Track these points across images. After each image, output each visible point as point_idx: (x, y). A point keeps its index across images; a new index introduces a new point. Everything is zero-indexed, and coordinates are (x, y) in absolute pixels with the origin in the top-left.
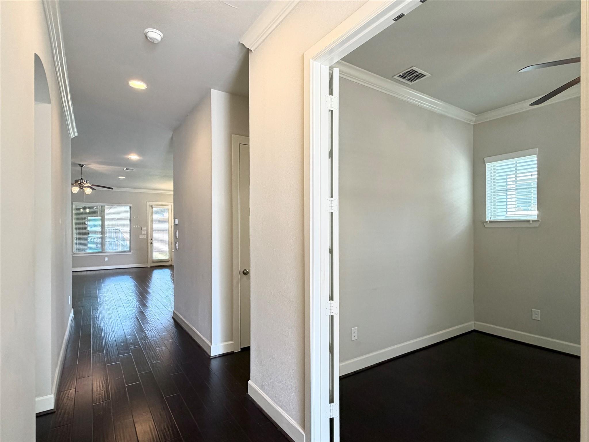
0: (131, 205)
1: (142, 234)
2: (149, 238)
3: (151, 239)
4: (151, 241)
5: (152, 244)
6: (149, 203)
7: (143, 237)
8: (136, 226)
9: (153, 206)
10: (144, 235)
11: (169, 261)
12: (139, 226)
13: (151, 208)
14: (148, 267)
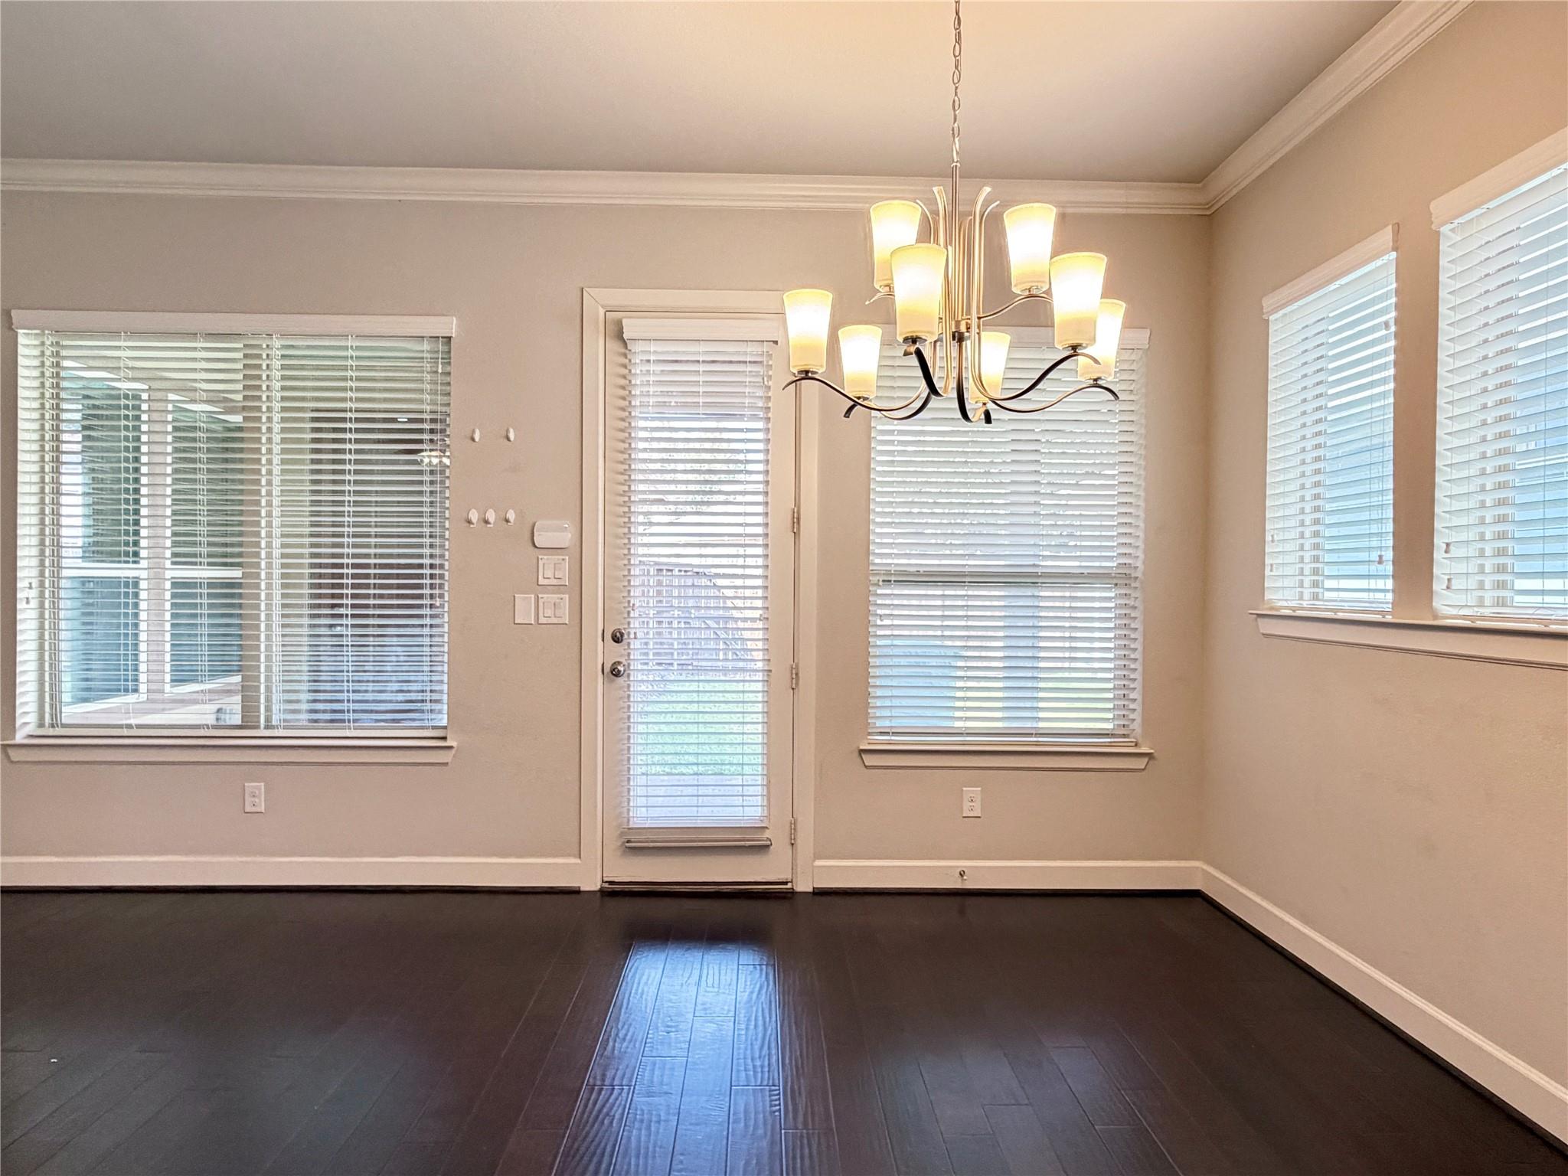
0: (450, 326)
1: (538, 587)
2: (596, 623)
3: (617, 638)
4: (616, 652)
5: (620, 680)
6: (599, 300)
7: (547, 615)
8: (491, 516)
9: (632, 328)
10: (554, 597)
11: (764, 848)
12: (511, 515)
13: (614, 346)
14: (585, 887)
